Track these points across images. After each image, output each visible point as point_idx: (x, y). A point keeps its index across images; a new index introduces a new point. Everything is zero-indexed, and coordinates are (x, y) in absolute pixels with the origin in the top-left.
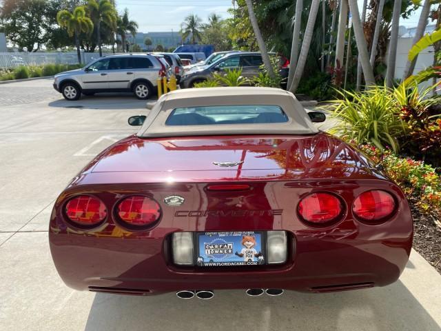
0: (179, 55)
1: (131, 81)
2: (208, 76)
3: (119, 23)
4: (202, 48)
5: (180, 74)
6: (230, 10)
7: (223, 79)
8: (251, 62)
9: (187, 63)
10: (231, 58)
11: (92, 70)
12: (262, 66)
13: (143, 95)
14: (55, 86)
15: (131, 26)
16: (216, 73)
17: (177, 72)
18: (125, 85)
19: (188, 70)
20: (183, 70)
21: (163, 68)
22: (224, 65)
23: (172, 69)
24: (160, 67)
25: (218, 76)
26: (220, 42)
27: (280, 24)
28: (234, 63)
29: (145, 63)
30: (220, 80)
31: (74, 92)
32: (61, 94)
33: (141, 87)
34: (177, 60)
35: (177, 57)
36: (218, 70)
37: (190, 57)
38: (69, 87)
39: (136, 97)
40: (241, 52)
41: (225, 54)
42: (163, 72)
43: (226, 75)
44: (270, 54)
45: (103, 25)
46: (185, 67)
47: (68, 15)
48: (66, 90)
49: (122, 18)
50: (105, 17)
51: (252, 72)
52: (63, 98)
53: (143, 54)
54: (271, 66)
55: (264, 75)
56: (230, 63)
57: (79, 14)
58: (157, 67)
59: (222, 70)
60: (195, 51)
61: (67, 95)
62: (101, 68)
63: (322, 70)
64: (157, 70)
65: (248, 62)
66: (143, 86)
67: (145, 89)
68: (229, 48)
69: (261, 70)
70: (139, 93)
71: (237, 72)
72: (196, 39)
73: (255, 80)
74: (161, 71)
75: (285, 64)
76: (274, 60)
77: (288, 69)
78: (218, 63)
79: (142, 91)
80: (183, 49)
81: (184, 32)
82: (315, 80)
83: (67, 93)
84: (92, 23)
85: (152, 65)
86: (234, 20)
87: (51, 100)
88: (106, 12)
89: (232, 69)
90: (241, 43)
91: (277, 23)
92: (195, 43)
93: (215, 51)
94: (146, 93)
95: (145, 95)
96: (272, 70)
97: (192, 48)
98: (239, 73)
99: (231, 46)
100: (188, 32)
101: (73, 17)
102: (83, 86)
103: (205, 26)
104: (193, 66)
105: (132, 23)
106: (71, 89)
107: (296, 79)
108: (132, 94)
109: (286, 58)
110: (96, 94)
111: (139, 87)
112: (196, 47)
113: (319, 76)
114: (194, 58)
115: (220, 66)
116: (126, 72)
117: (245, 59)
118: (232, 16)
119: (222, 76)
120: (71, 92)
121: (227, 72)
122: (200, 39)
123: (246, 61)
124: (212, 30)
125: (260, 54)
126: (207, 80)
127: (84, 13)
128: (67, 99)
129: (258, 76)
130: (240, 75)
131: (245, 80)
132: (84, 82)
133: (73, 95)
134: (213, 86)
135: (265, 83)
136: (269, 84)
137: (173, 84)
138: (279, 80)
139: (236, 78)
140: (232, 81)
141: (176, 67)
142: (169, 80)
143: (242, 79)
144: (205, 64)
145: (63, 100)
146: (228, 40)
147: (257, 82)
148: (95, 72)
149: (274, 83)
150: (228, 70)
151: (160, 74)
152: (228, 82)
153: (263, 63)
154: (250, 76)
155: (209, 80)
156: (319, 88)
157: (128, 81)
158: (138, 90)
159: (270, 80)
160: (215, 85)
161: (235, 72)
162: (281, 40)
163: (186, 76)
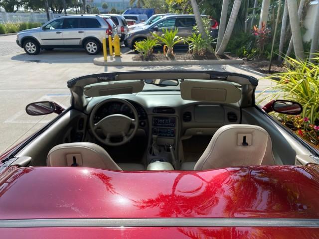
0: (125, 17)
1: (82, 39)
2: (148, 35)
4: (145, 11)
5: (125, 33)
7: (161, 39)
8: (185, 24)
9: (132, 23)
10: (168, 19)
11: (49, 28)
12: (195, 28)
13: (92, 51)
14: (18, 42)
16: (154, 33)
17: (123, 30)
18: (77, 42)
19: (133, 28)
20: (128, 30)
21: (110, 27)
22: (162, 26)
23: (119, 28)
24: (107, 27)
25: (157, 36)
26: (159, 6)
28: (169, 23)
29: (94, 24)
30: (158, 39)
31: (34, 47)
32: (23, 49)
33: (91, 44)
34: (122, 20)
35: (123, 18)
36: (156, 30)
37: (135, 18)
38: (30, 43)
39: (86, 52)
40: (176, 15)
41: (163, 16)
42: (110, 31)
43: (163, 35)
44: (202, 17)
46: (129, 27)
48: (27, 46)
51: (186, 32)
52: (25, 52)
53: (93, 16)
54: (203, 27)
55: (197, 35)
56: (167, 24)
58: (105, 26)
59: (161, 30)
60: (140, 14)
61: (28, 50)
62: (57, 27)
63: (245, 31)
64: (104, 29)
65: (182, 23)
66: (93, 43)
67: (94, 45)
68: (166, 11)
69: (195, 30)
70: (89, 49)
71: (173, 32)
72: (141, 4)
73: (189, 39)
74: (107, 30)
75: (214, 26)
76: (206, 22)
77: (217, 31)
78: (156, 24)
79: (92, 47)
80: (130, 12)
82: (239, 40)
83: (28, 48)
85: (100, 25)
87: (15, 54)
89: (168, 30)
90: (176, 7)
92: (140, 8)
93: (155, 14)
94: (95, 49)
95: (95, 51)
96: (204, 31)
97: (137, 10)
98: (175, 33)
99: (168, 9)
102: (42, 43)
104: (137, 25)
106: (32, 45)
107: (225, 39)
108: (83, 49)
109: (216, 21)
110: (55, 49)
111: (89, 44)
112: (140, 10)
113: (243, 36)
114: (138, 19)
115: (159, 26)
116: (78, 31)
117: (180, 21)
119: (160, 35)
120: (31, 47)
121: (165, 32)
122: (144, 4)
123: (180, 22)
125: (194, 17)
126: (146, 39)
128: (28, 53)
129: (192, 36)
130: (176, 35)
131: (180, 39)
132: (42, 39)
133: (33, 50)
134: (152, 45)
135: (197, 42)
136: (201, 43)
137: (117, 42)
138: (210, 40)
139: (173, 37)
140: (169, 40)
141: (122, 27)
142: (113, 38)
143: (177, 38)
144: (147, 25)
145: (25, 54)
146: (165, 5)
147: (190, 42)
148: (52, 30)
149: (206, 43)
150: (165, 30)
151: (107, 32)
152: (165, 41)
153: (196, 25)
154: (185, 36)
155: (148, 40)
156: (244, 47)
157: (80, 39)
158: (89, 46)
159: (202, 40)
160: (154, 43)
161: (171, 32)
162: (210, 4)
163: (130, 35)
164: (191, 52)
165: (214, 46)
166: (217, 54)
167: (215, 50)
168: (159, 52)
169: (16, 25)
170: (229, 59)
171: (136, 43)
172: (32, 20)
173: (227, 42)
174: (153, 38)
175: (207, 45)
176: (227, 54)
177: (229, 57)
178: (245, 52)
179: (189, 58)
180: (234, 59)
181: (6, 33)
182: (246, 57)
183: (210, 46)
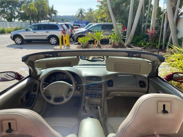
0: (73, 25)
1: (48, 36)
2: (86, 34)
3: (49, 10)
4: (85, 22)
5: (73, 33)
6: (97, 6)
7: (93, 36)
8: (107, 28)
9: (77, 28)
10: (97, 25)
12: (113, 30)
13: (54, 43)
14: (11, 37)
15: (55, 12)
16: (89, 33)
17: (71, 32)
18: (45, 38)
19: (77, 31)
20: (75, 31)
21: (64, 30)
22: (94, 29)
23: (69, 30)
24: (62, 29)
25: (91, 34)
26: (93, 19)
27: (121, 10)
28: (98, 28)
29: (55, 27)
30: (92, 36)
31: (20, 40)
32: (14, 41)
33: (53, 39)
34: (71, 26)
36: (91, 31)
37: (79, 26)
40: (102, 23)
41: (95, 24)
42: (64, 32)
43: (94, 34)
44: (117, 24)
45: (42, 11)
46: (75, 30)
47: (26, 6)
48: (16, 40)
49: (51, 9)
50: (43, 8)
51: (107, 33)
53: (55, 23)
54: (118, 30)
55: (114, 34)
56: (97, 28)
57: (31, 6)
59: (93, 32)
60: (82, 23)
61: (17, 42)
62: (34, 29)
63: (142, 32)
65: (105, 28)
66: (54, 38)
67: (55, 40)
68: (97, 22)
69: (113, 31)
70: (52, 42)
71: (100, 32)
73: (109, 37)
74: (63, 31)
75: (124, 29)
76: (119, 27)
77: (126, 32)
78: (91, 28)
79: (53, 41)
80: (76, 22)
81: (77, 15)
82: (139, 37)
84: (37, 10)
85: (58, 28)
86: (99, 10)
87: (9, 44)
88: (43, 6)
89: (98, 31)
90: (102, 20)
91: (120, 10)
92: (82, 20)
93: (90, 23)
94: (55, 42)
95: (55, 43)
96: (118, 32)
97: (80, 22)
98: (101, 33)
100: (79, 16)
101: (28, 7)
102: (25, 38)
103: (86, 13)
104: (80, 29)
105: (55, 11)
106: (19, 39)
107: (131, 37)
108: (48, 42)
109: (125, 27)
110: (32, 41)
111: (52, 39)
112: (82, 22)
113: (141, 35)
114: (81, 26)
115: (92, 30)
116: (46, 31)
118: (98, 8)
119: (93, 34)
120: (18, 40)
122: (84, 18)
124: (89, 15)
125: (113, 24)
127: (34, 6)
128: (16, 44)
129: (111, 35)
130: (102, 34)
131: (105, 36)
132: (25, 36)
133: (20, 42)
134: (88, 39)
135: (114, 38)
136: (117, 39)
137: (68, 38)
138: (122, 37)
139: (100, 35)
140: (98, 37)
141: (71, 30)
142: (66, 36)
143: (103, 36)
144: (85, 29)
145: (15, 44)
146: (96, 19)
147: (110, 38)
148: (31, 31)
149: (120, 39)
150: (96, 31)
151: (62, 32)
152: (95, 37)
153: (114, 28)
154: (107, 35)
155: (86, 36)
156: (142, 41)
157: (47, 36)
158: (51, 40)
159: (117, 37)
160: (89, 39)
161: (99, 32)
162: (122, 18)
163: (75, 34)
164: (111, 44)
165: (124, 40)
166: (126, 45)
167: (124, 43)
168: (92, 43)
169: (12, 29)
170: (133, 48)
171: (79, 38)
172: (22, 26)
173: (132, 38)
174: (89, 36)
175: (120, 40)
176: (132, 45)
177: (133, 47)
178: (142, 44)
179: (110, 47)
180: (136, 48)
181: (6, 33)
182: (143, 47)
183: (122, 40)
